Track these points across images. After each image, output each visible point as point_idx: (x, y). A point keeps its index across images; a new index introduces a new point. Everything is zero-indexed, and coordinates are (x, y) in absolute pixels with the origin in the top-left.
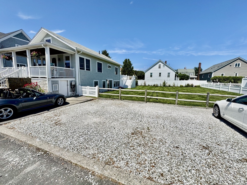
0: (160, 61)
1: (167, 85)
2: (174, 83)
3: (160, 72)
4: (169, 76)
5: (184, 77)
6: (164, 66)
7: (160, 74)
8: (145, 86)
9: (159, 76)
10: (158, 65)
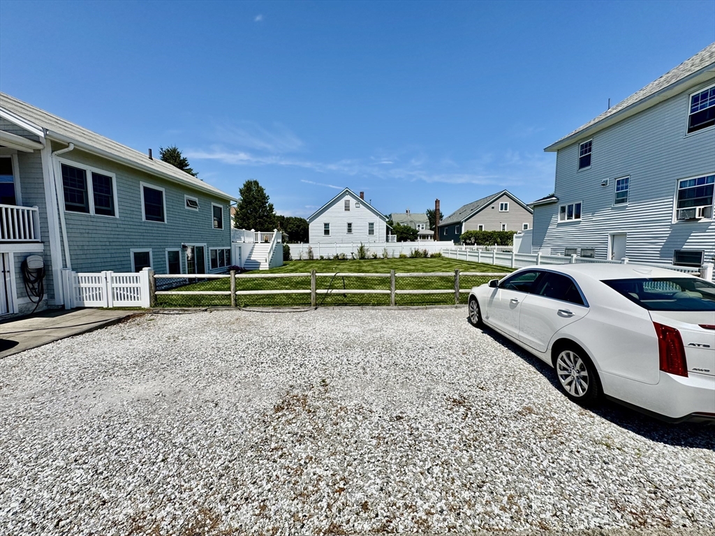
0: (347, 192)
1: (369, 254)
2: (385, 250)
3: (350, 222)
4: (371, 232)
5: (406, 233)
6: (358, 206)
7: (350, 225)
8: (311, 259)
9: (346, 231)
10: (341, 203)
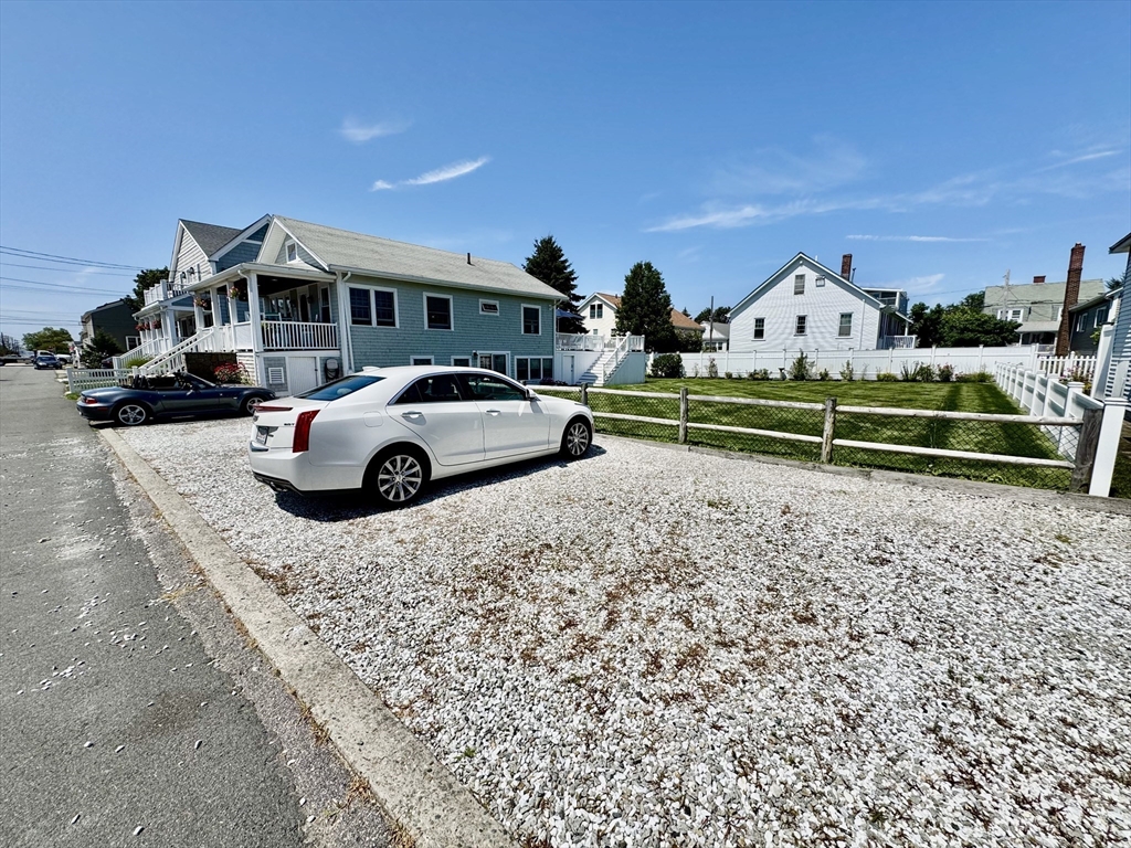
0: (801, 260)
1: (815, 372)
2: (848, 364)
3: (802, 314)
4: (845, 331)
6: (821, 283)
7: (802, 320)
8: (713, 375)
9: (794, 331)
10: (790, 281)
